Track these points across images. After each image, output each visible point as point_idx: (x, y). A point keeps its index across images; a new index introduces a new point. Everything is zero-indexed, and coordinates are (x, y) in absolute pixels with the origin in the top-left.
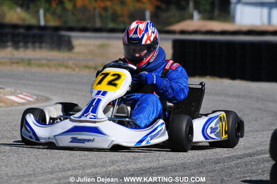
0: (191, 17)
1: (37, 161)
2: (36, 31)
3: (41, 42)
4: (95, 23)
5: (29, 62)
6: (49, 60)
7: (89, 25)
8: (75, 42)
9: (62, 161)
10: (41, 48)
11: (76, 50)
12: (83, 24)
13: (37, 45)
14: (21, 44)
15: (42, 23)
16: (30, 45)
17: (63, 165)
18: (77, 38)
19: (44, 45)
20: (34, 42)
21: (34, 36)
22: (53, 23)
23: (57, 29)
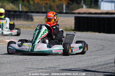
0: (82, 7)
2: (18, 13)
3: (20, 18)
4: (42, 10)
6: (23, 25)
7: (40, 11)
8: (34, 18)
10: (20, 20)
11: (34, 21)
13: (18, 19)
14: (12, 19)
15: (21, 10)
16: (15, 19)
18: (35, 16)
19: (21, 19)
20: (17, 18)
21: (17, 15)
22: (25, 10)
23: (27, 12)
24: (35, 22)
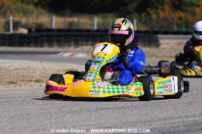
1: (153, 112)
4: (173, 28)
7: (169, 30)
8: (161, 41)
9: (170, 113)
11: (162, 46)
12: (164, 30)
17: (171, 115)
22: (143, 28)
24: (164, 49)
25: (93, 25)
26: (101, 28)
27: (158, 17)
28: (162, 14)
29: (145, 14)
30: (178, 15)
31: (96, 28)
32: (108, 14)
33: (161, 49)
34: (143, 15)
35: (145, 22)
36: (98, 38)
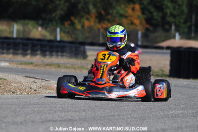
0: (174, 37)
3: (63, 52)
4: (99, 40)
5: (59, 66)
6: (73, 65)
7: (94, 41)
8: (88, 53)
10: (62, 56)
11: (89, 58)
12: (89, 40)
13: (60, 54)
14: (48, 53)
15: (58, 38)
16: (54, 53)
18: (90, 50)
19: (64, 54)
20: (57, 52)
21: (57, 47)
22: (67, 38)
25: (13, 32)
26: (21, 36)
27: (83, 26)
28: (87, 23)
29: (69, 22)
30: (105, 26)
31: (15, 36)
32: (28, 21)
33: (89, 61)
34: (66, 24)
35: (68, 33)
36: (21, 46)
